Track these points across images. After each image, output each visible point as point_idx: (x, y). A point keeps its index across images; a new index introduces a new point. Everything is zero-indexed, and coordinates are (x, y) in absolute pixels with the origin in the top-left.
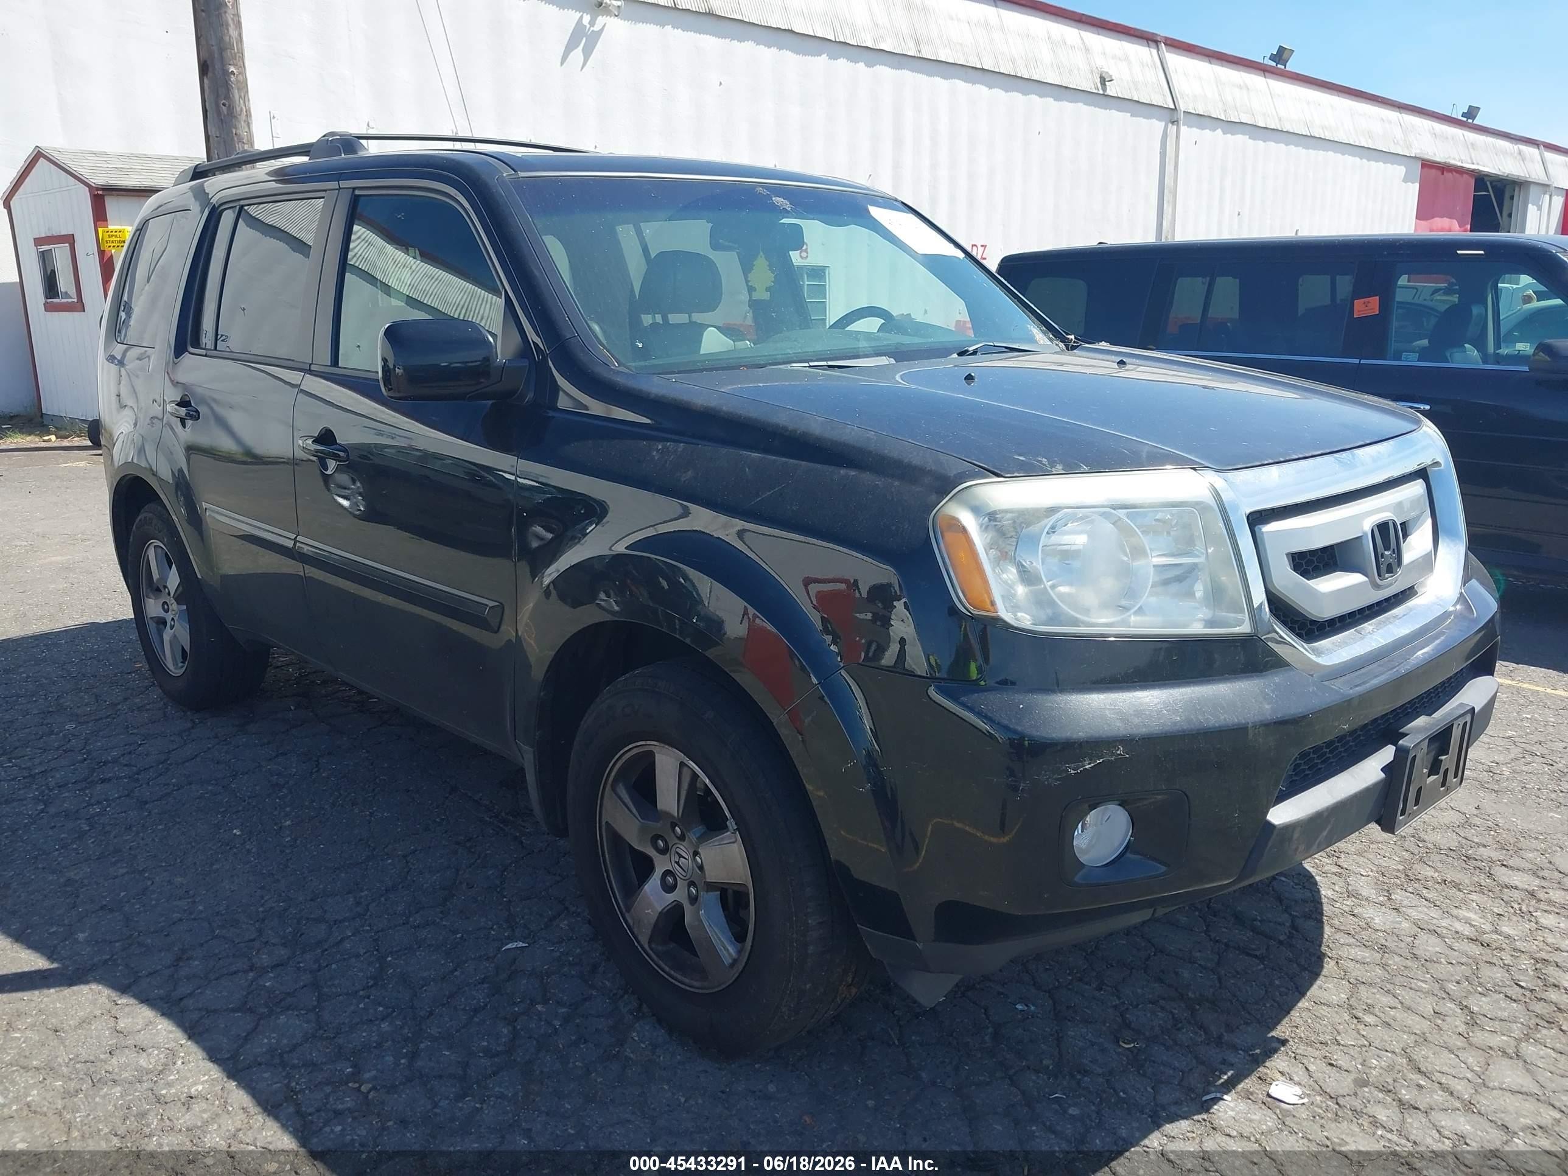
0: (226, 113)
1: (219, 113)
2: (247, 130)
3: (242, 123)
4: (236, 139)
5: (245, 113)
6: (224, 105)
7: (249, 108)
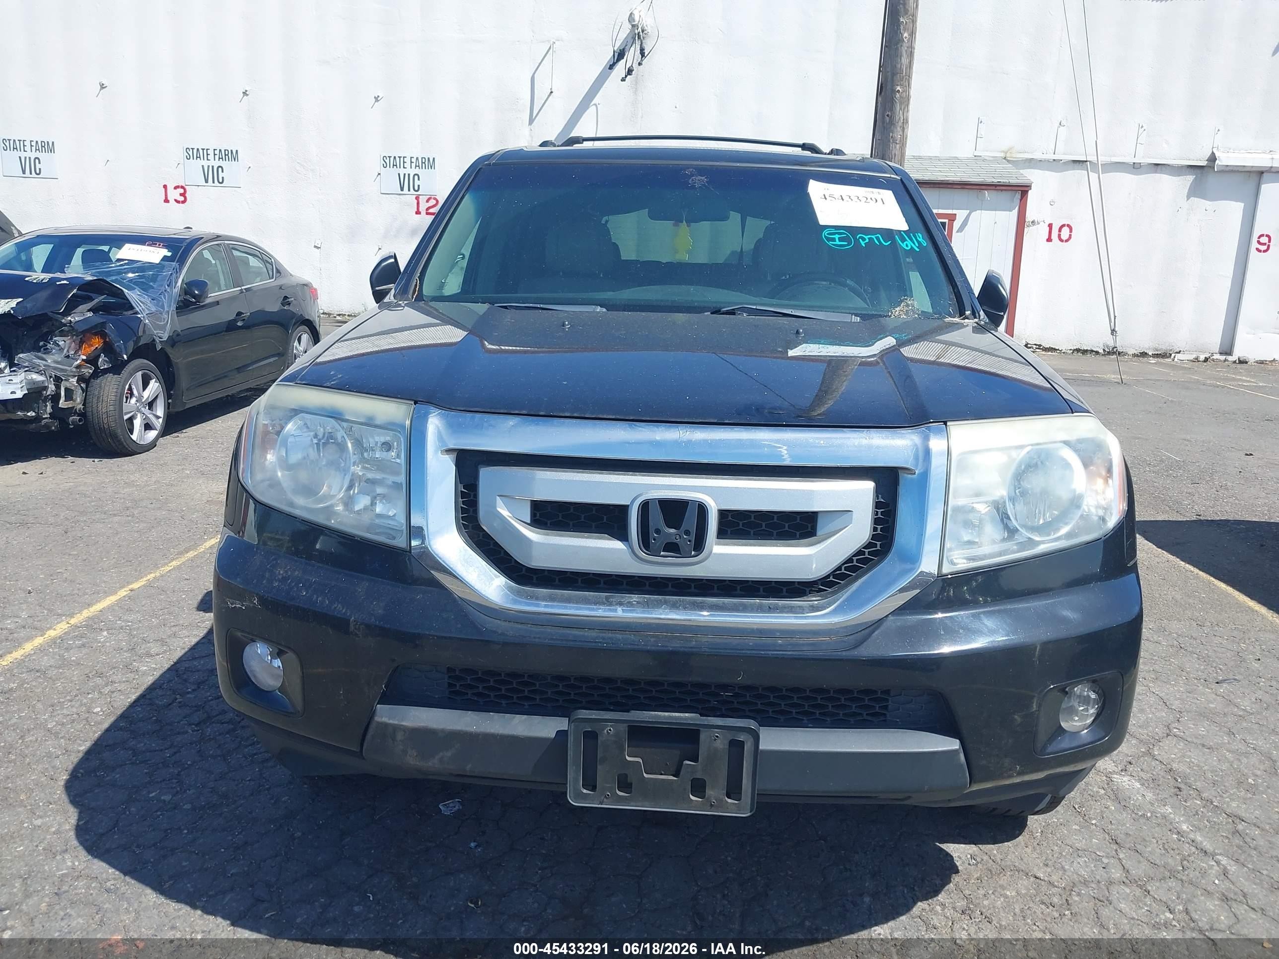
0: (888, 121)
1: (883, 122)
2: (901, 133)
3: (898, 128)
4: (891, 141)
5: (902, 121)
6: (888, 116)
7: (907, 117)
